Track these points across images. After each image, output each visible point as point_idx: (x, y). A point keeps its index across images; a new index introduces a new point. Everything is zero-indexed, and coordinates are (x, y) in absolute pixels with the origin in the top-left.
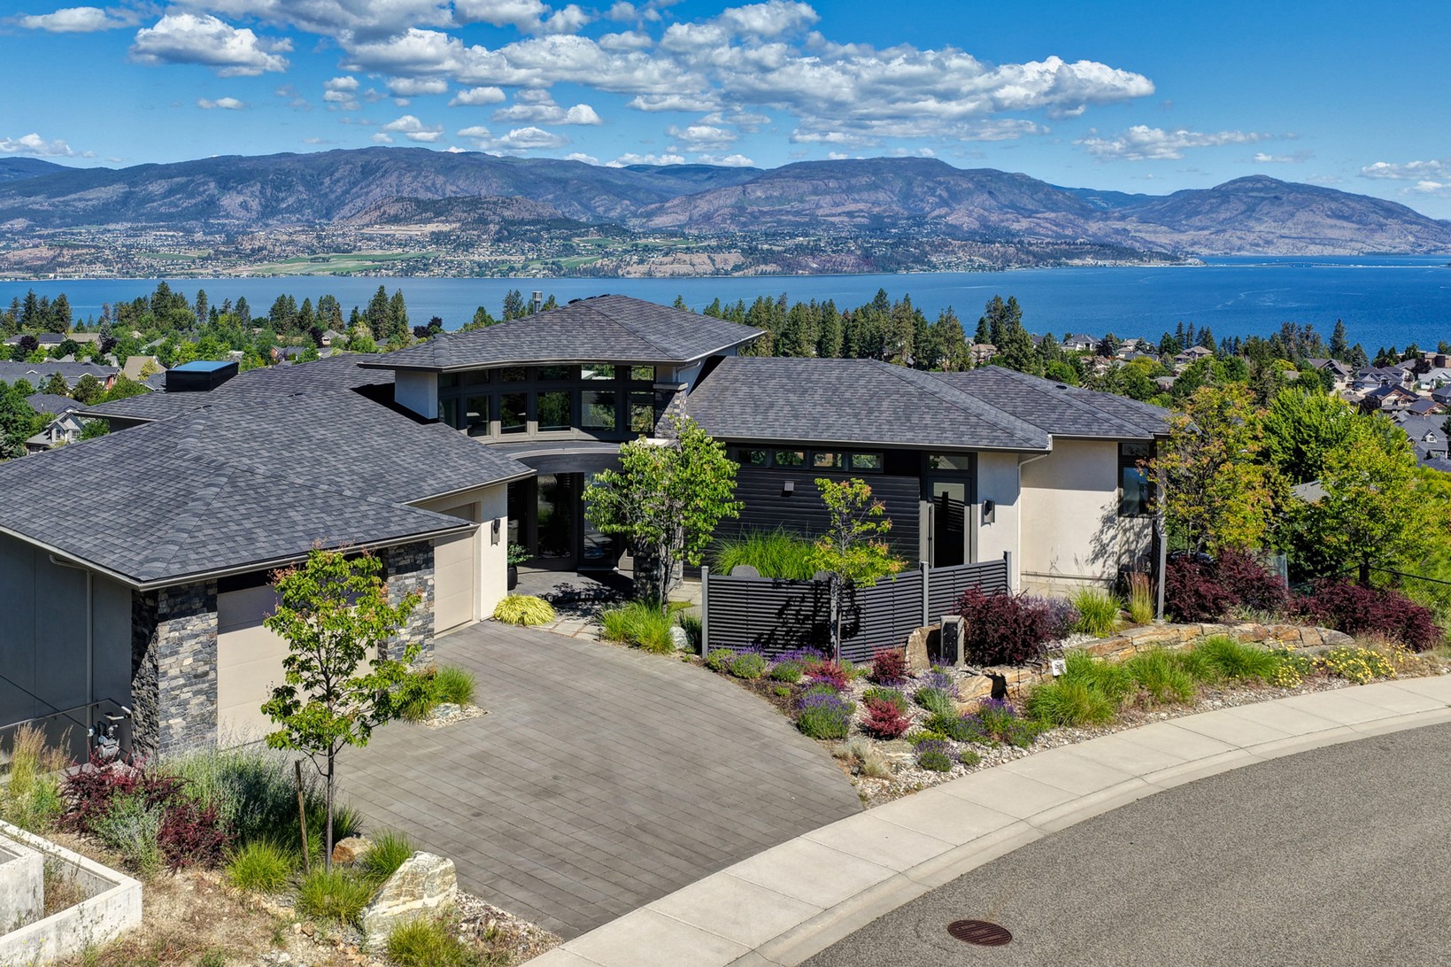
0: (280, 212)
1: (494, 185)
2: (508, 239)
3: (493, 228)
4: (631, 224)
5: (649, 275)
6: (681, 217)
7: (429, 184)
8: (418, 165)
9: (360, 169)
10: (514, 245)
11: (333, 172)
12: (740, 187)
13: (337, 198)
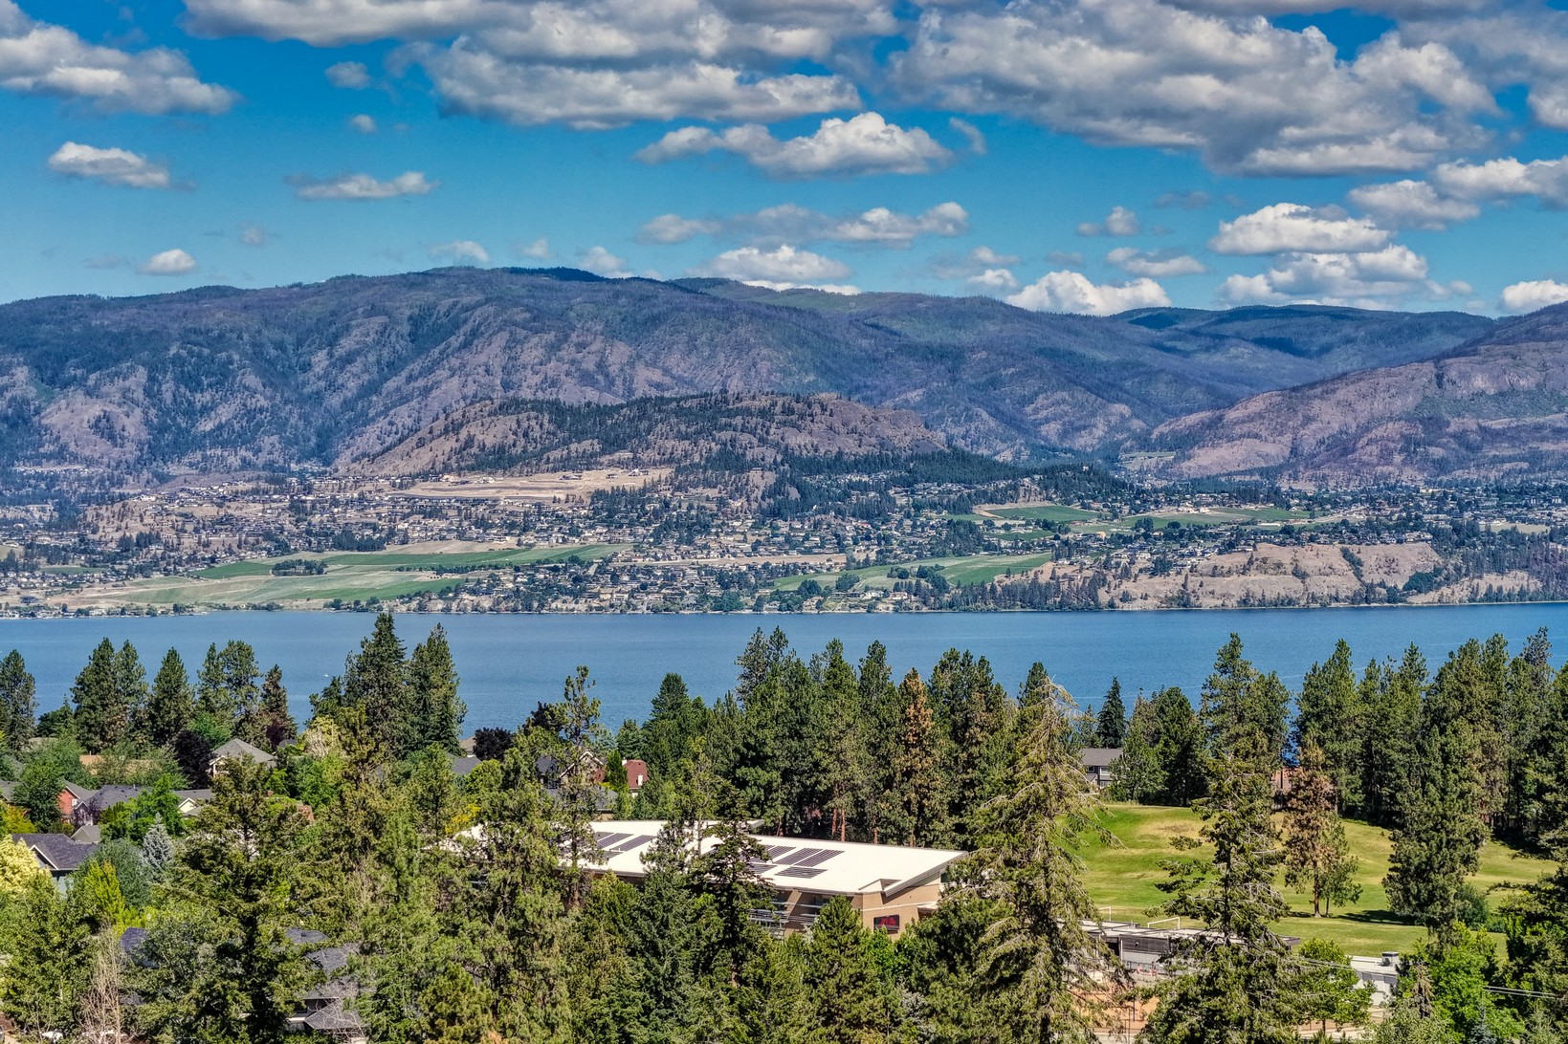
0: (198, 443)
1: (764, 367)
2: (800, 510)
3: (759, 480)
4: (1133, 466)
5: (1183, 603)
6: (1269, 449)
7: (589, 365)
8: (561, 315)
9: (406, 329)
10: (817, 525)
11: (336, 337)
12: (1429, 368)
13: (347, 405)
